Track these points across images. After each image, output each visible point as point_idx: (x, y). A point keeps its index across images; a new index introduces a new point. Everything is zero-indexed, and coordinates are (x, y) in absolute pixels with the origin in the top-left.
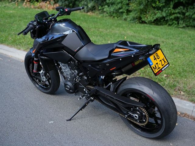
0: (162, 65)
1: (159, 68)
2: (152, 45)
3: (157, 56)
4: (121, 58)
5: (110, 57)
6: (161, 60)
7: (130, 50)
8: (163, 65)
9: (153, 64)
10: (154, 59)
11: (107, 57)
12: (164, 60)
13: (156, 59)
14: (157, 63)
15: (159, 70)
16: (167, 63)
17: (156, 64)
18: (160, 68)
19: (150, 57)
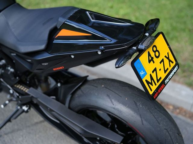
0: (165, 71)
1: (158, 81)
2: (142, 25)
3: (155, 52)
4: (73, 55)
5: (50, 46)
6: (163, 61)
7: (94, 37)
8: (168, 69)
9: (146, 74)
10: (150, 61)
11: (43, 47)
12: (168, 58)
13: (152, 58)
14: (155, 70)
15: (158, 84)
16: (175, 63)
17: (153, 72)
18: (160, 78)
19: (140, 58)
